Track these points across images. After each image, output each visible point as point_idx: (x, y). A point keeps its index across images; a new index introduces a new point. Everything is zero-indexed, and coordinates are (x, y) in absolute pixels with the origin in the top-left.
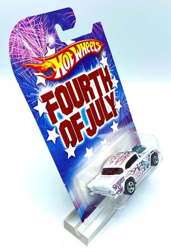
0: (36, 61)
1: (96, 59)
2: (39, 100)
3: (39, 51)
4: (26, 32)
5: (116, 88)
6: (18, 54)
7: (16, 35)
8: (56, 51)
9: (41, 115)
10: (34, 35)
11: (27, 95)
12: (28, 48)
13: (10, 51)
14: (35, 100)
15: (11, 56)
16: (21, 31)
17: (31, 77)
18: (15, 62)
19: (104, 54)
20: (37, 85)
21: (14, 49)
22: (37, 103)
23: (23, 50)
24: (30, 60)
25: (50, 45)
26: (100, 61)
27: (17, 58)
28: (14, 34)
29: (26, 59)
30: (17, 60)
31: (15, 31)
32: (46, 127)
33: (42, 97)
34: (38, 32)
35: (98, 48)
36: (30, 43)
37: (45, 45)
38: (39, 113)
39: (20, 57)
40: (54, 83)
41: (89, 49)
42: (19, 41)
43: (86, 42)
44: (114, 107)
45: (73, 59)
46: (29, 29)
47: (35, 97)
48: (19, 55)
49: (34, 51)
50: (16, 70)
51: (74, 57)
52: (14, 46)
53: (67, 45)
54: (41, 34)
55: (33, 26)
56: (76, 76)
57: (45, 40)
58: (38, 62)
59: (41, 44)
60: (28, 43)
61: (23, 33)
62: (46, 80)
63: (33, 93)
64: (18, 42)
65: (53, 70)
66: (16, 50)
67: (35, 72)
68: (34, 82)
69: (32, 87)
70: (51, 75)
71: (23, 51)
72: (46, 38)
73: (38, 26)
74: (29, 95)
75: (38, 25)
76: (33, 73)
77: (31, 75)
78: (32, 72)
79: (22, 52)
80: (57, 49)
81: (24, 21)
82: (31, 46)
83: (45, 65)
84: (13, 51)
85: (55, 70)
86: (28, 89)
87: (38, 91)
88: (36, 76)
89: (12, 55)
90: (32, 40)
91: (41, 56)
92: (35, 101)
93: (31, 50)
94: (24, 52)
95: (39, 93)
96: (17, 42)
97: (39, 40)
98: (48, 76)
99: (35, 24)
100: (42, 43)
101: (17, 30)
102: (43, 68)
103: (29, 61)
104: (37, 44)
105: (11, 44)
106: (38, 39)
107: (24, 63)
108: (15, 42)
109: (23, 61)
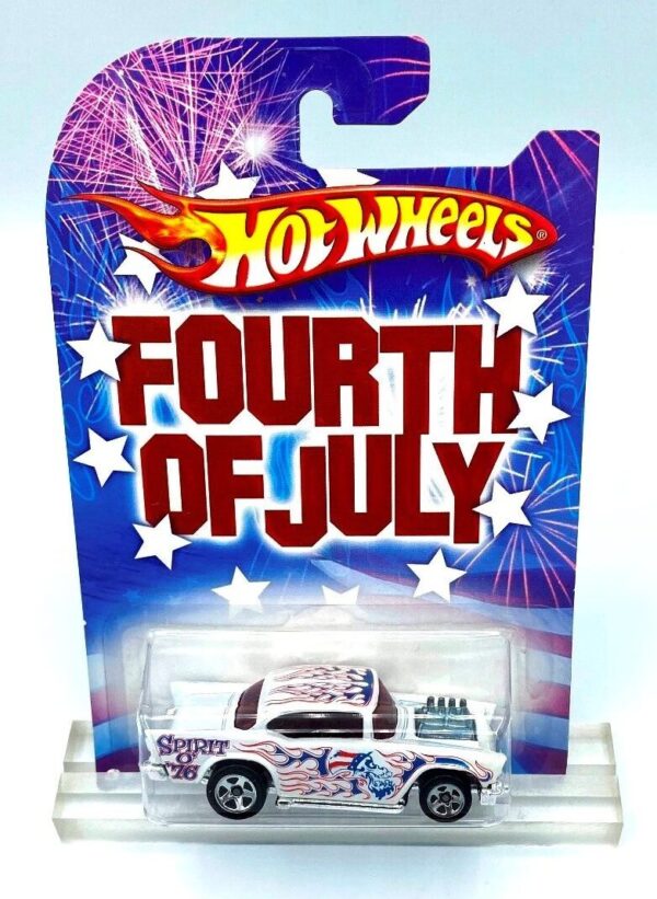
0: (147, 198)
1: (471, 282)
2: (103, 326)
3: (181, 168)
4: (152, 90)
5: (533, 436)
6: (88, 154)
7: (110, 89)
8: (255, 191)
9: (86, 372)
10: (182, 108)
11: (62, 294)
12: (134, 147)
13: (62, 135)
14: (85, 320)
15: (58, 154)
16: (134, 82)
17: (103, 244)
18: (65, 177)
19: (536, 274)
20: (117, 276)
21: (77, 135)
22: (90, 334)
23: (113, 148)
24: (128, 189)
25: (239, 163)
26: (489, 297)
27: (76, 166)
28: (101, 86)
29: (110, 179)
30: (73, 173)
31: (108, 77)
32: (90, 418)
33: (115, 319)
34: (210, 102)
35: (509, 242)
36: (152, 130)
37: (215, 157)
38: (81, 365)
39: (92, 166)
40: (192, 299)
41: (448, 230)
42: (111, 114)
43: (442, 197)
44: (478, 504)
45: (326, 244)
46: (171, 80)
47: (89, 313)
48: (89, 158)
49: (154, 163)
50: (56, 202)
51: (338, 238)
52: (84, 126)
53: (323, 185)
54: (218, 111)
55: (193, 76)
56: (312, 313)
57: (227, 137)
58: (154, 206)
59: (199, 147)
60: (145, 131)
61: (141, 89)
62: (158, 276)
63: (88, 297)
64: (106, 116)
65: (208, 251)
66: (87, 140)
67: (127, 235)
68: (106, 262)
69: (94, 276)
70: (192, 265)
71: (109, 150)
72: (237, 131)
73: (220, 80)
74: (71, 295)
75: (222, 76)
76: (117, 235)
77: (107, 237)
78: (116, 228)
79: (106, 152)
80: (267, 186)
81: (163, 49)
82: (153, 142)
83: (182, 225)
84: (71, 138)
85: (216, 254)
86: (72, 278)
87: (112, 297)
88: (123, 248)
89: (61, 152)
90: (166, 124)
91: (178, 188)
92: (83, 323)
93: (147, 157)
94: (111, 154)
95: (113, 304)
96: (101, 117)
97: (198, 132)
98: (176, 265)
99: (210, 69)
100: (205, 143)
101: (120, 73)
102: (165, 233)
103: (120, 189)
104: (180, 141)
105: (75, 115)
106: (192, 127)
107: (98, 190)
108: (95, 112)
109: (98, 182)
